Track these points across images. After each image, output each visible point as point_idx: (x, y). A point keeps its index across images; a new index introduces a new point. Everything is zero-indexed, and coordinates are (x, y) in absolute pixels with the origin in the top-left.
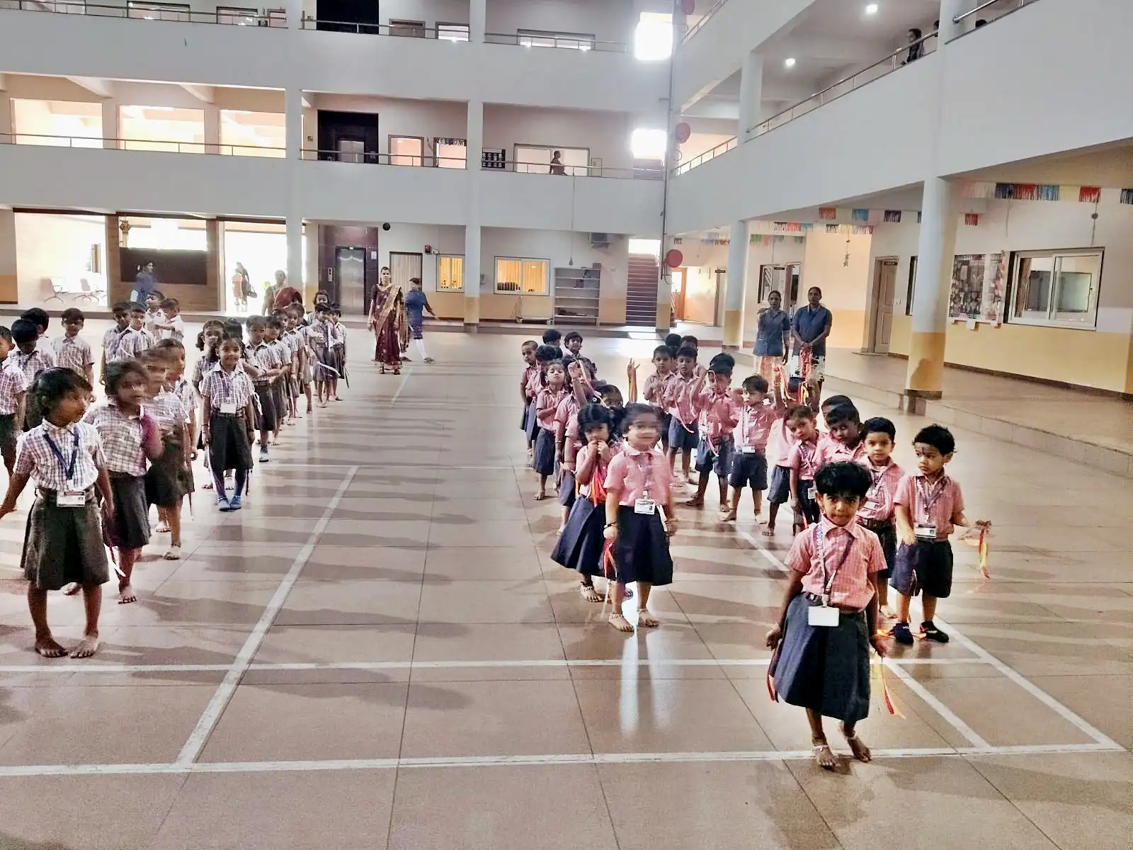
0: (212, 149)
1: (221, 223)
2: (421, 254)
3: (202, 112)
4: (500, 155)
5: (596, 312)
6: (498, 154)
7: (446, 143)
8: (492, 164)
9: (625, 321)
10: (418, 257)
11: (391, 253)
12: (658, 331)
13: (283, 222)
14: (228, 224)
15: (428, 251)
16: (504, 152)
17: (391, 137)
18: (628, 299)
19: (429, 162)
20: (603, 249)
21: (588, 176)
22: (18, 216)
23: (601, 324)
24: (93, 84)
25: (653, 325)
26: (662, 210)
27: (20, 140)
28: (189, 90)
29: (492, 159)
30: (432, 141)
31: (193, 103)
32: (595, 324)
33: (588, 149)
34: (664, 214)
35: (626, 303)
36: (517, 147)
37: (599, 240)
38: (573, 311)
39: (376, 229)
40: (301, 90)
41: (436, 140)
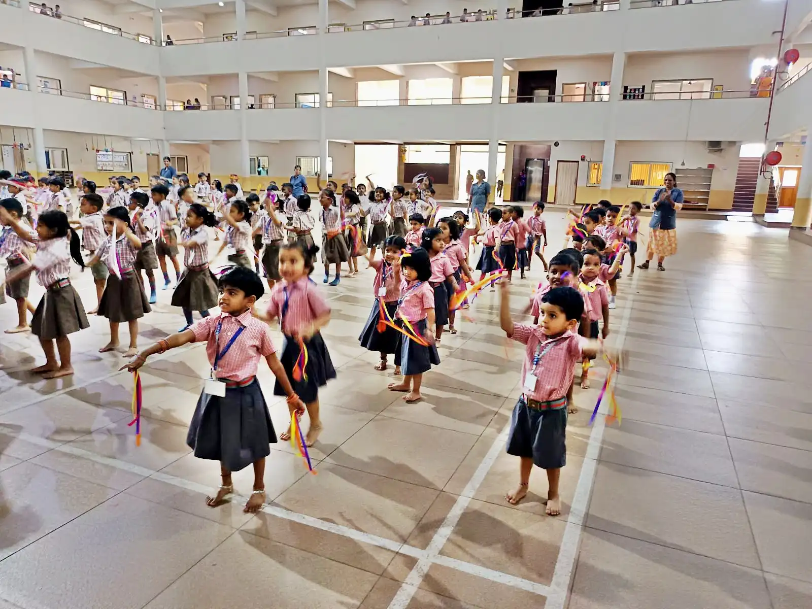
0: (456, 101)
1: (458, 147)
2: (578, 162)
3: (451, 80)
4: (641, 90)
5: (706, 200)
6: (639, 89)
7: (602, 85)
8: (634, 96)
9: (731, 208)
10: (576, 164)
11: (558, 161)
12: (753, 215)
13: (487, 144)
14: (463, 147)
15: (583, 159)
16: (644, 87)
17: (564, 84)
18: (736, 191)
19: (589, 98)
20: (718, 153)
21: (710, 98)
22: (357, 146)
23: (710, 210)
24: (394, 68)
25: (751, 211)
26: (767, 121)
27: (360, 104)
28: (442, 66)
29: (635, 92)
30: (591, 85)
31: (446, 74)
32: (705, 210)
33: (712, 79)
34: (767, 124)
35: (733, 194)
36: (654, 82)
37: (715, 146)
38: (688, 200)
39: (550, 146)
40: (503, 59)
41: (595, 84)
